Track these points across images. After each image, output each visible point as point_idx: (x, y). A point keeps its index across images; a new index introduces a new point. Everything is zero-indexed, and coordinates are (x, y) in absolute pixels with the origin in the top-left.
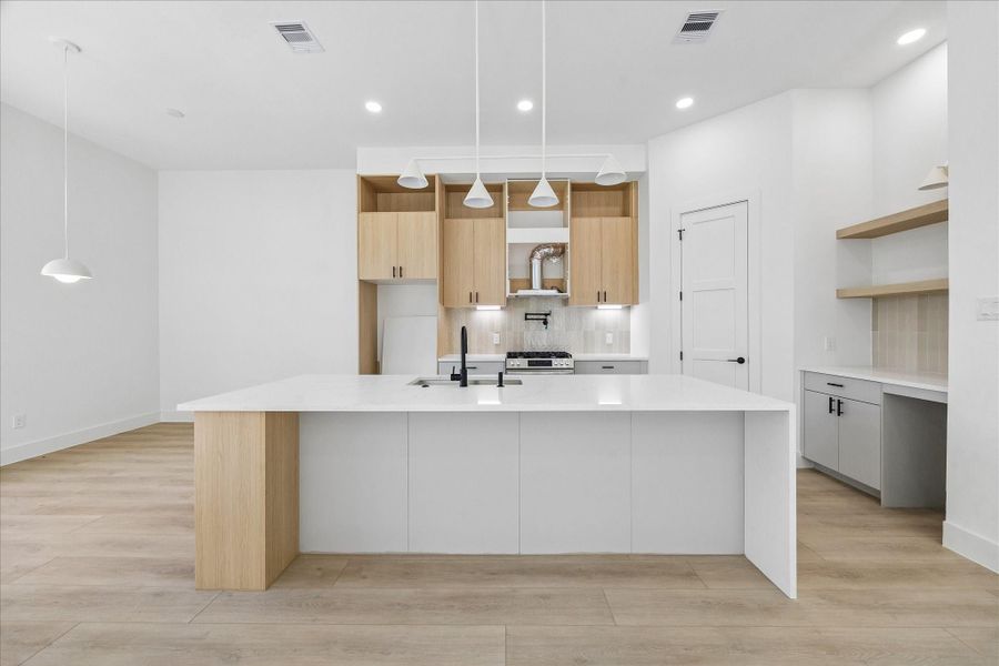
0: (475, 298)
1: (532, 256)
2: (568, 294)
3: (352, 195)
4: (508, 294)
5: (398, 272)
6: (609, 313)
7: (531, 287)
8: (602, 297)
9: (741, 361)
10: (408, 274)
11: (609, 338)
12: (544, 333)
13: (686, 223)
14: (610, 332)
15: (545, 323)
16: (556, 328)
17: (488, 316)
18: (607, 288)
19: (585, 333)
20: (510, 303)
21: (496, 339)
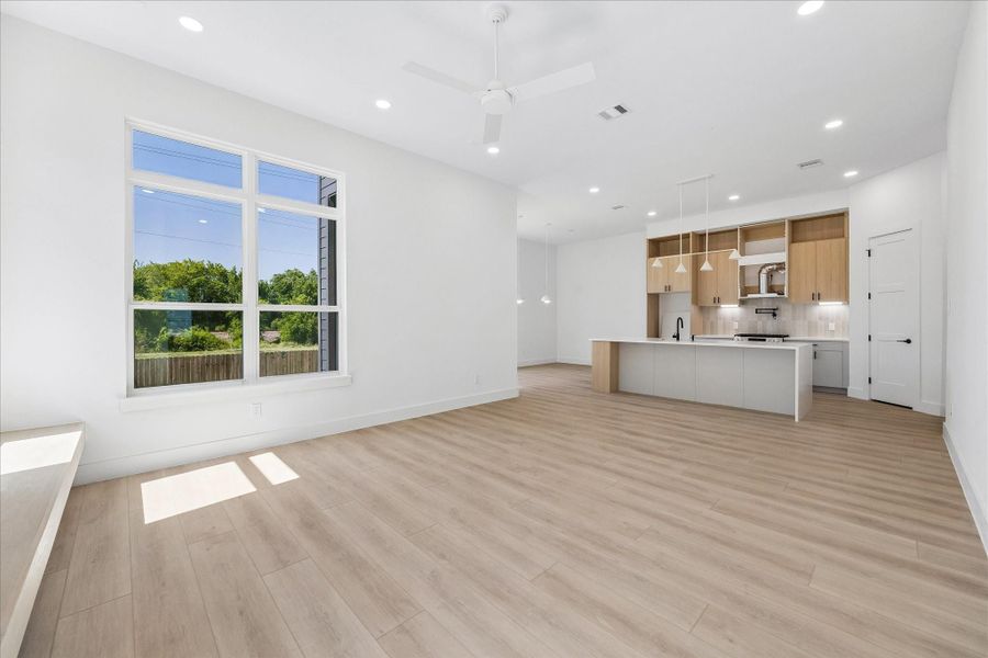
0: (717, 301)
1: (760, 271)
2: (786, 295)
3: (644, 249)
4: (739, 297)
5: (668, 288)
6: (830, 308)
7: (759, 292)
8: (817, 297)
9: (909, 341)
10: (674, 289)
11: (832, 326)
12: (775, 322)
13: (873, 245)
14: (832, 322)
15: (774, 315)
16: (784, 319)
17: (730, 310)
18: (822, 290)
19: (809, 322)
20: (742, 303)
21: (736, 325)
